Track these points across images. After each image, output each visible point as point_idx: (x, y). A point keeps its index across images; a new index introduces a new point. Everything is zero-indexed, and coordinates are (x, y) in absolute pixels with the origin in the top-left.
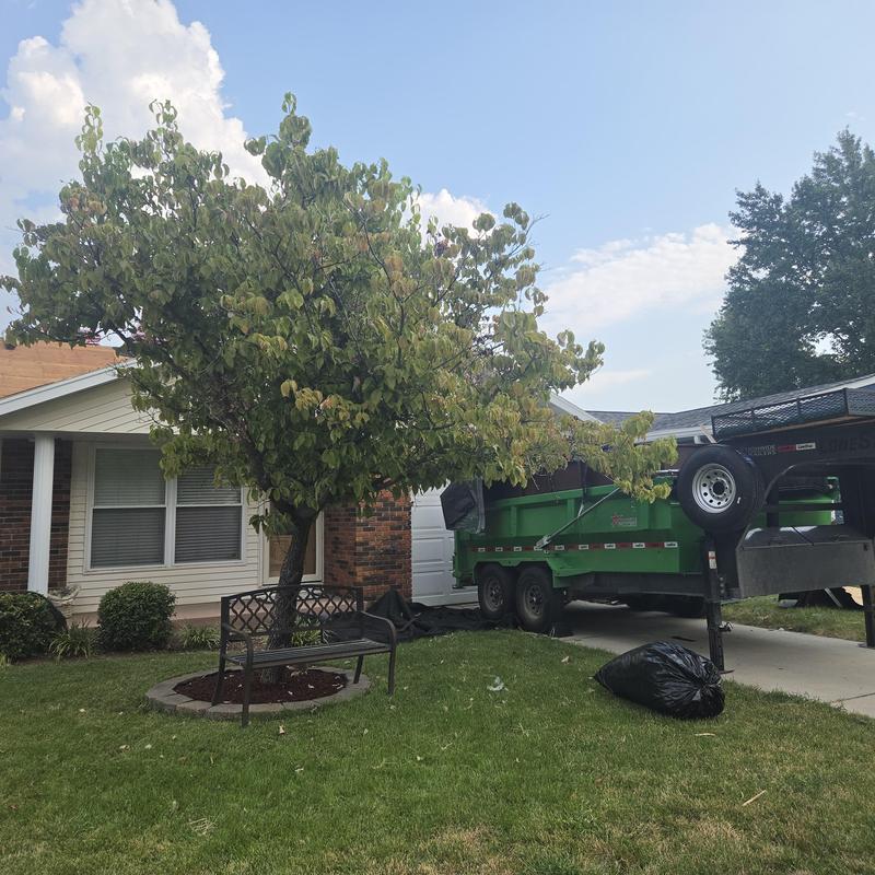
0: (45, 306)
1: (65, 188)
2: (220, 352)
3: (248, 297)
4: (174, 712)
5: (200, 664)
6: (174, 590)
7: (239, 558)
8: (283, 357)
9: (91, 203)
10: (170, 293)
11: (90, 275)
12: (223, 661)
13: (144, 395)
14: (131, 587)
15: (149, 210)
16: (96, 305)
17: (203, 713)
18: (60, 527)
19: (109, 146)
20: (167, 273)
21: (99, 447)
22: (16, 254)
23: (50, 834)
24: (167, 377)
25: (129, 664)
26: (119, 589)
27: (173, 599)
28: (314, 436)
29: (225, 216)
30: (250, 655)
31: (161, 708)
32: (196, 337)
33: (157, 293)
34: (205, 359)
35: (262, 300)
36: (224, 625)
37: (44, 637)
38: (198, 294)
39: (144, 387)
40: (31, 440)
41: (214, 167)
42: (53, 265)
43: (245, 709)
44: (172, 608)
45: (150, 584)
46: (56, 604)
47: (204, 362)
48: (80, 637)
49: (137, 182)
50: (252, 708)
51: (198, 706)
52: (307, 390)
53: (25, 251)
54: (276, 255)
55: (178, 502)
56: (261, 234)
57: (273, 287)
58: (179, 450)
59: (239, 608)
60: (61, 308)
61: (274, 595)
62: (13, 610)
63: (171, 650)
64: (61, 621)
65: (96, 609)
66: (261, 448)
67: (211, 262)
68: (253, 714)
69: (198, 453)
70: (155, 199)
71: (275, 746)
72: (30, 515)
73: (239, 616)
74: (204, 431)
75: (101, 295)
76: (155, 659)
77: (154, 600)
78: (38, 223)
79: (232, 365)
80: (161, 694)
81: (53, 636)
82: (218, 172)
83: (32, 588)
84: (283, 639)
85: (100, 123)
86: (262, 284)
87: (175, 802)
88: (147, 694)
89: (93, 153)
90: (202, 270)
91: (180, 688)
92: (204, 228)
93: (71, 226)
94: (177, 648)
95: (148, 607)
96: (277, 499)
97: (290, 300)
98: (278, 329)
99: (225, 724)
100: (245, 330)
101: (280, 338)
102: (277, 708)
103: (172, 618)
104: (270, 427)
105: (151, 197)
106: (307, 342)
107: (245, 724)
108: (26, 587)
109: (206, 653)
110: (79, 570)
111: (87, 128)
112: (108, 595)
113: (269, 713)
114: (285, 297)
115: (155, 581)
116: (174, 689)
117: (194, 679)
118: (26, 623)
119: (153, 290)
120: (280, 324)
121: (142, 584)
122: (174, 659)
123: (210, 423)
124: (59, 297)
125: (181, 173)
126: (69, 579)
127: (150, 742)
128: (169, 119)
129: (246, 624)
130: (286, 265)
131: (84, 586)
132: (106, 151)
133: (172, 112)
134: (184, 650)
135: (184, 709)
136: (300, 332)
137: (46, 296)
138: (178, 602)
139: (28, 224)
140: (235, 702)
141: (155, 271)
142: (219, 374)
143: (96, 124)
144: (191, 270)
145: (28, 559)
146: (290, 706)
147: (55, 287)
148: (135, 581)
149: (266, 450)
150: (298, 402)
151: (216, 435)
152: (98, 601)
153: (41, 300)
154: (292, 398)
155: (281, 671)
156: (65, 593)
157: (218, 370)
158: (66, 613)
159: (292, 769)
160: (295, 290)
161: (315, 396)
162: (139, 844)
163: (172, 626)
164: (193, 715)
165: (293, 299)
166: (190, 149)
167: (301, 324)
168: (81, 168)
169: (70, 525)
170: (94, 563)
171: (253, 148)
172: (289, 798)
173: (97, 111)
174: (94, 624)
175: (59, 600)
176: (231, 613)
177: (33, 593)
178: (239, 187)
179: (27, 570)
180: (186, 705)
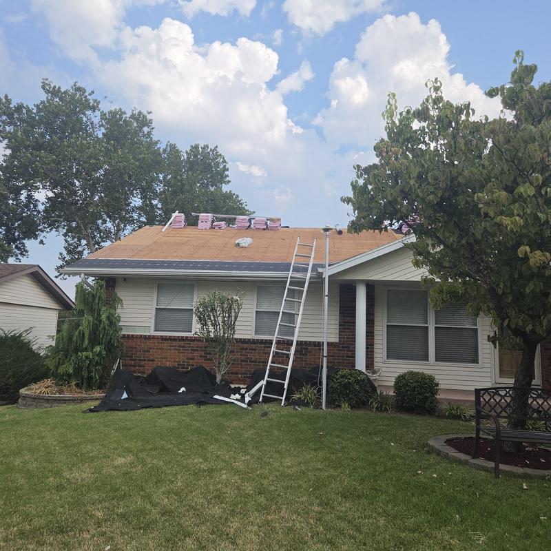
0: (367, 211)
1: (377, 144)
2: (472, 230)
3: (493, 193)
4: (447, 457)
5: (459, 429)
6: (438, 378)
7: (477, 362)
8: (519, 231)
9: (393, 149)
10: (440, 196)
11: (393, 191)
12: (478, 431)
13: (420, 258)
14: (411, 373)
15: (423, 146)
16: (393, 207)
17: (466, 462)
18: (370, 334)
19: (401, 114)
20: (437, 184)
21: (389, 289)
22: (352, 184)
23: (386, 514)
24: (434, 247)
25: (414, 421)
26: (405, 374)
27: (437, 385)
28: (542, 284)
29: (475, 142)
30: (498, 431)
31: (438, 453)
32: (455, 222)
33: (431, 197)
34: (461, 235)
35: (504, 194)
36: (478, 407)
37: (366, 397)
38: (456, 194)
39: (420, 254)
40: (354, 285)
41: (465, 112)
42: (370, 187)
43: (497, 466)
44: (437, 390)
45: (423, 374)
46: (371, 378)
47: (461, 237)
48: (384, 399)
49: (416, 131)
50: (502, 467)
51: (463, 456)
52: (538, 253)
53: (357, 182)
54: (513, 162)
55: (436, 324)
56: (503, 150)
57: (510, 184)
58: (441, 291)
59: (487, 397)
60: (375, 211)
61: (511, 392)
62: (350, 379)
63: (438, 417)
64: (374, 389)
65: (393, 384)
66: (500, 292)
67: (466, 173)
68: (503, 472)
69: (453, 294)
70: (427, 139)
71: (521, 496)
72: (355, 326)
73: (487, 402)
74: (457, 280)
75: (396, 201)
76: (429, 420)
77: (426, 384)
78: (363, 166)
79: (480, 238)
80: (437, 443)
81: (371, 397)
82: (468, 114)
83: (357, 367)
84: (519, 423)
85: (396, 101)
86: (501, 182)
87: (457, 516)
88: (429, 442)
89: (392, 120)
90: (460, 179)
91: (449, 442)
92: (461, 153)
93: (382, 164)
94: (441, 416)
95: (423, 387)
96: (513, 327)
97: (524, 191)
98: (515, 212)
99: (483, 473)
100: (492, 214)
101: (517, 218)
102: (519, 470)
103: (438, 397)
104: (507, 277)
105: (424, 138)
106: (537, 218)
107: (497, 476)
108: (355, 366)
109: (461, 422)
110: (381, 360)
111: (388, 106)
112: (399, 377)
113: (514, 473)
114: (521, 189)
115: (426, 372)
116: (445, 442)
117: (457, 438)
118: (357, 387)
119: (428, 195)
120: (516, 207)
121: (418, 373)
122: (442, 423)
123: (462, 275)
124: (373, 205)
125: (445, 121)
126: (375, 364)
127: (435, 473)
128: (437, 89)
129: (492, 408)
130: (520, 168)
131: (384, 369)
132: (399, 117)
133: (439, 84)
134: (446, 418)
135: (453, 456)
136: (532, 212)
137: (367, 205)
138: (441, 387)
139: (359, 167)
140: (489, 459)
141: (429, 183)
142: (471, 244)
143: (394, 102)
144: (452, 180)
145: (354, 351)
146: (529, 471)
147: (372, 199)
148: (414, 370)
149: (504, 293)
150: (532, 261)
151: (464, 283)
152: (393, 379)
153: (364, 208)
154: (526, 258)
155: (519, 446)
156: (374, 372)
157: (469, 241)
158: (376, 384)
159: (538, 516)
160: (528, 184)
161: (544, 256)
162: (439, 536)
163: (437, 401)
164: (460, 462)
165: (526, 190)
166: (449, 105)
167: (532, 207)
168: (386, 130)
169: (375, 334)
170: (388, 357)
171: (491, 93)
172: (539, 535)
173: (394, 95)
174: (392, 393)
175: (372, 377)
176: (482, 400)
177: (359, 371)
178: (484, 122)
179: (354, 357)
180: (455, 454)
